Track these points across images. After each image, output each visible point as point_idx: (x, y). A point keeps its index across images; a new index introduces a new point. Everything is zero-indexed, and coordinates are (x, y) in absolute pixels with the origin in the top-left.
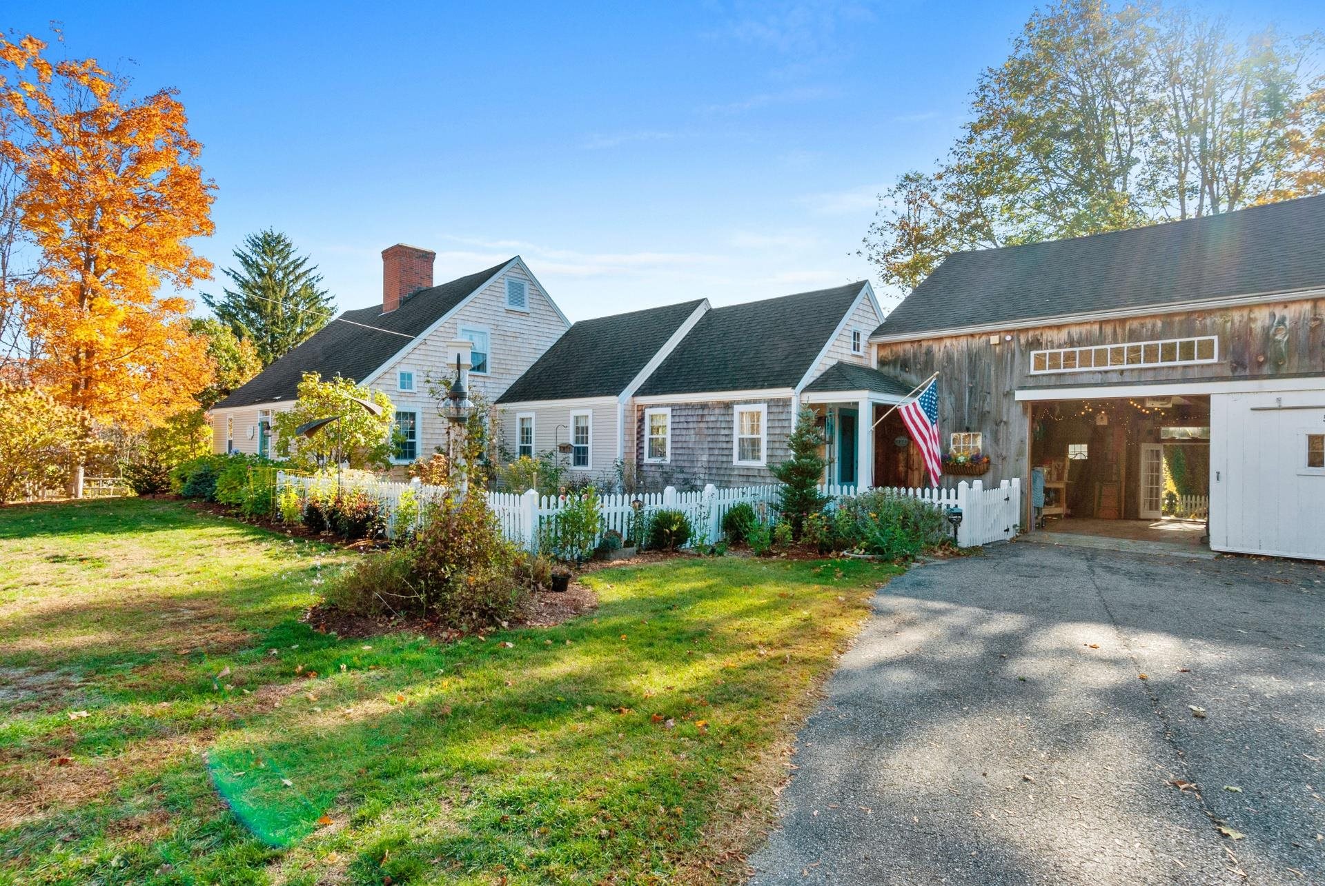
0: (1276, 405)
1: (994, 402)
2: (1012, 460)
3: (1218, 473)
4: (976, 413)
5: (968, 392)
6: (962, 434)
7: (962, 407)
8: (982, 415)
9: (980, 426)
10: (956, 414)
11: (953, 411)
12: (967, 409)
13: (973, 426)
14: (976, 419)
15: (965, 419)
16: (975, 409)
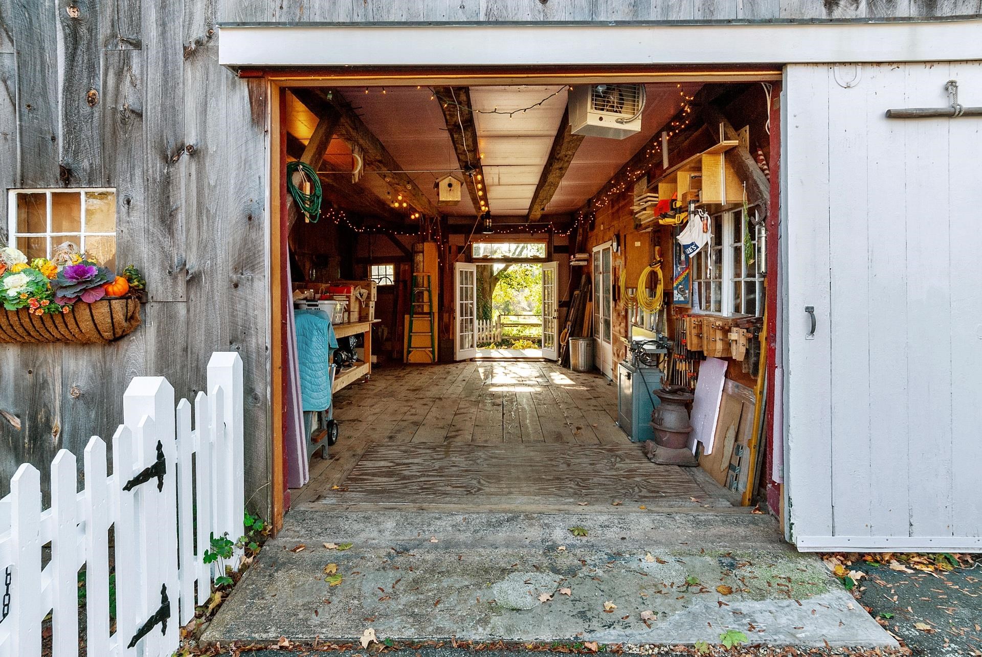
0: (941, 104)
1: (154, 76)
2: (219, 283)
3: (810, 310)
4: (96, 115)
5: (66, 38)
6: (48, 193)
7: (44, 94)
8: (114, 122)
9: (107, 166)
10: (21, 120)
11: (11, 108)
12: (60, 100)
13: (86, 164)
14: (96, 137)
15: (54, 139)
16: (92, 101)
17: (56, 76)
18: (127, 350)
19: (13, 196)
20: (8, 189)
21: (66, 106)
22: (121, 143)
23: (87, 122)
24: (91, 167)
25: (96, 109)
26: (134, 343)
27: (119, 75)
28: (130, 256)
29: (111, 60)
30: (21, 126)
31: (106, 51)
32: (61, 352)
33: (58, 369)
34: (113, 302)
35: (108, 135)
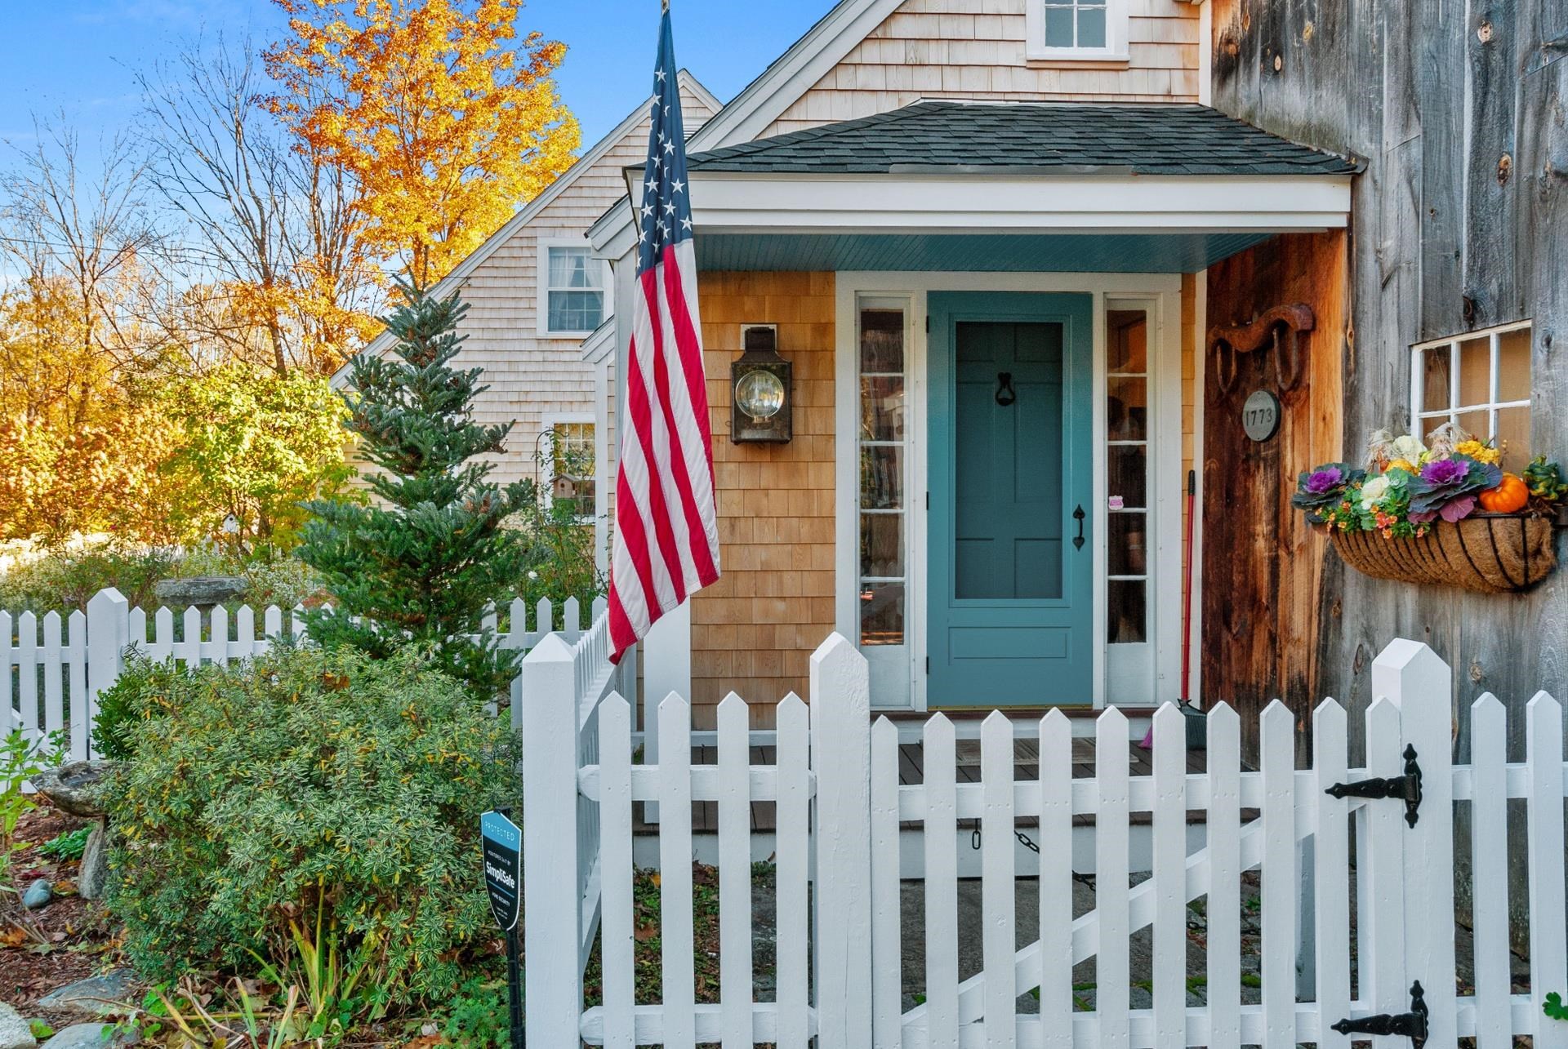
4: (1508, 197)
5: (1474, 82)
6: (1454, 343)
7: (1448, 188)
8: (1532, 202)
9: (1521, 284)
10: (1423, 238)
11: (1414, 222)
12: (1465, 188)
13: (1493, 288)
14: (1508, 236)
15: (1458, 255)
16: (1503, 177)
17: (1462, 151)
18: (1542, 611)
19: (1417, 355)
20: (1411, 347)
21: (1471, 198)
22: (1539, 236)
23: (1497, 214)
24: (1500, 290)
25: (1508, 187)
26: (1552, 600)
27: (1541, 115)
28: (1549, 440)
29: (1529, 94)
30: (1423, 245)
31: (1524, 80)
32: (1461, 603)
33: (1457, 632)
34: (1495, 522)
35: (1523, 228)
